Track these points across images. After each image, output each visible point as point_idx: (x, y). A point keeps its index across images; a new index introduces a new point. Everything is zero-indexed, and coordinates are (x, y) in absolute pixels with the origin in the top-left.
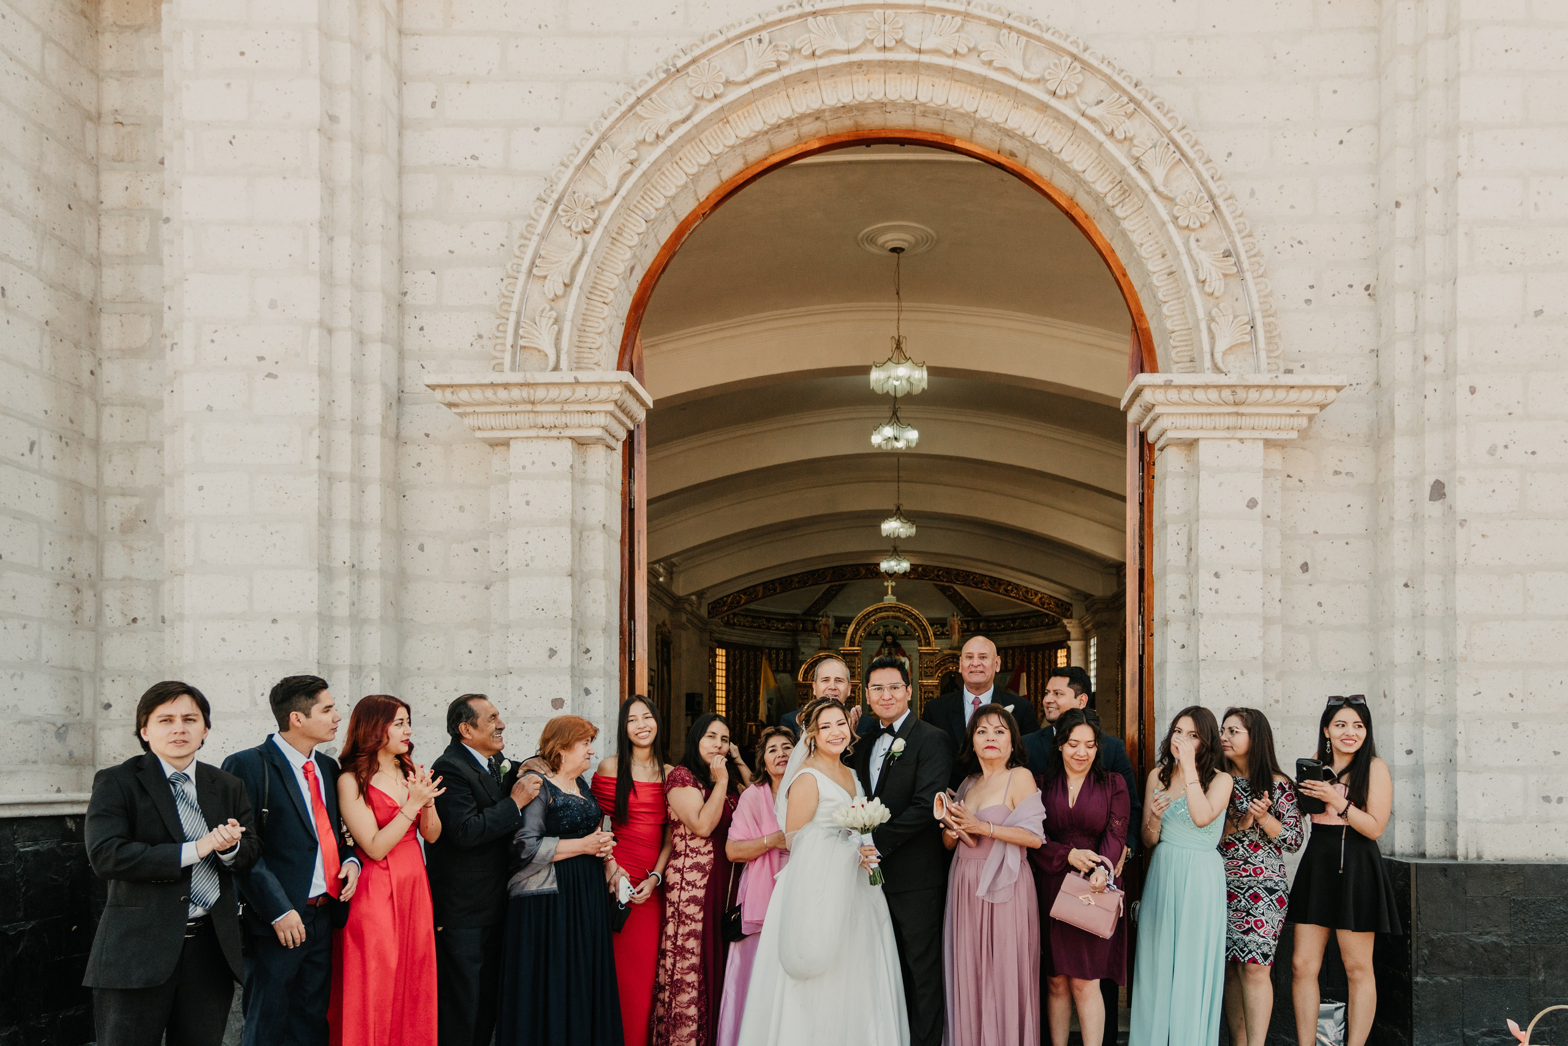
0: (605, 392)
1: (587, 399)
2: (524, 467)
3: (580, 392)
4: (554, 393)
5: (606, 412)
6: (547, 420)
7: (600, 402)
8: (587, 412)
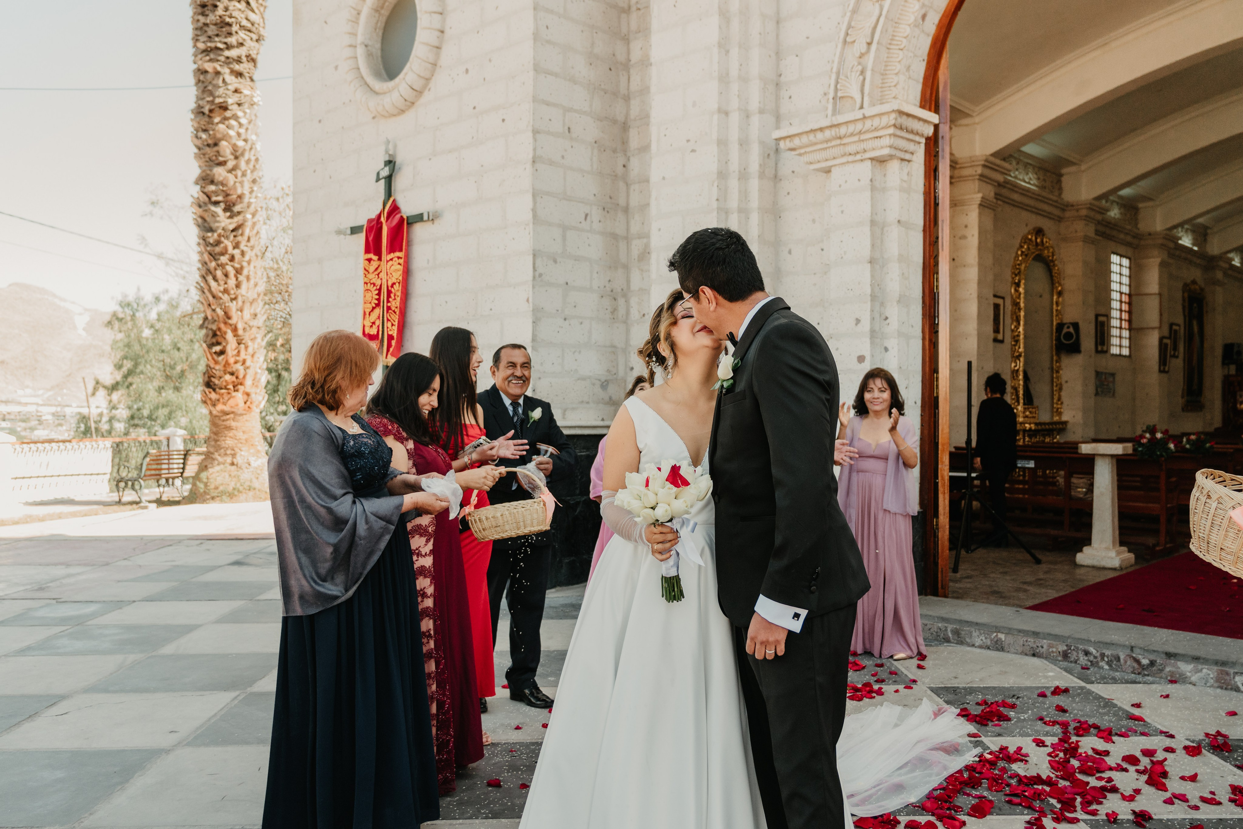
0: (885, 120)
1: (873, 128)
2: (840, 186)
3: (868, 124)
4: (851, 128)
5: (890, 135)
6: (852, 149)
7: (883, 128)
8: (877, 137)
